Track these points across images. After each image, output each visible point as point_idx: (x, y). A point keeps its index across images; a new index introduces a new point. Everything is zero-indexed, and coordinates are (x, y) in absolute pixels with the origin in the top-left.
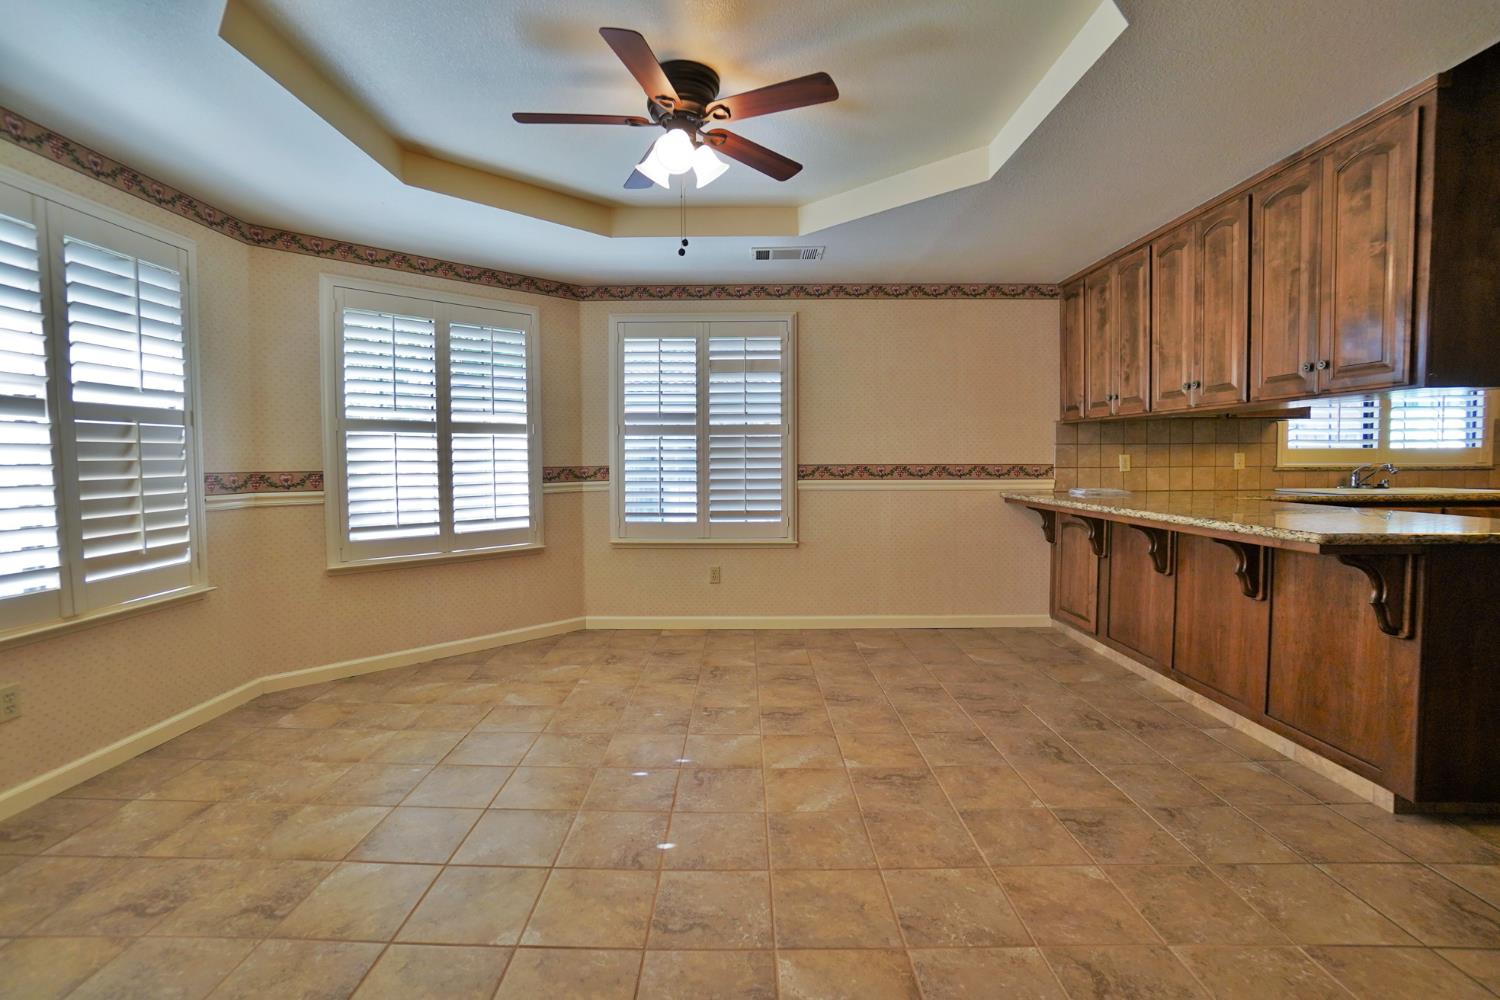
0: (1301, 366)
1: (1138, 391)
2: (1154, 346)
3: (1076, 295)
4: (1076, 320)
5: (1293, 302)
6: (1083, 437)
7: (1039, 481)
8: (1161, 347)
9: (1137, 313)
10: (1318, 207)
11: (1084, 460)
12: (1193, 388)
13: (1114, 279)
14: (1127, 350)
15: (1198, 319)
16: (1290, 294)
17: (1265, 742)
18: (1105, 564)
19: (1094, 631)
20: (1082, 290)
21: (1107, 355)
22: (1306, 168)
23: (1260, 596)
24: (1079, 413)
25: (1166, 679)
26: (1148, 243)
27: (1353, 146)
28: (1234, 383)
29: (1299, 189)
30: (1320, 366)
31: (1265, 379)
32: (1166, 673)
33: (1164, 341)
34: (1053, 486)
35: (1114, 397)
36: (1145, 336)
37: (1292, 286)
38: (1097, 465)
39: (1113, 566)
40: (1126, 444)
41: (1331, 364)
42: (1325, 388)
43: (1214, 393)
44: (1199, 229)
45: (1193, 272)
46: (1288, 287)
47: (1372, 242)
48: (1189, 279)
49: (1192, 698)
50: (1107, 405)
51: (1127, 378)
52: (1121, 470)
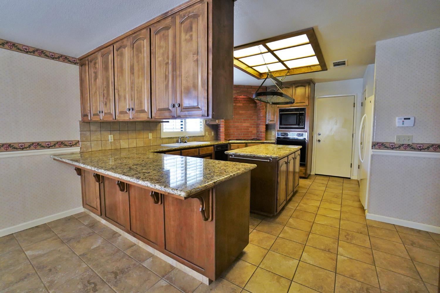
0: (170, 105)
1: (110, 110)
2: (116, 90)
3: (85, 64)
4: (85, 76)
5: (166, 77)
6: (93, 128)
7: (72, 148)
8: (118, 91)
9: (109, 75)
10: (175, 37)
11: (94, 138)
12: (131, 110)
13: (100, 59)
14: (105, 92)
15: (132, 80)
16: (165, 74)
17: (165, 260)
18: (102, 185)
19: (100, 214)
20: (87, 62)
21: (98, 93)
22: (170, 20)
23: (160, 203)
24: (88, 118)
25: (129, 235)
26: (112, 44)
27: (186, 13)
28: (146, 110)
29: (167, 28)
30: (177, 106)
31: (157, 109)
32: (129, 233)
33: (119, 89)
34: (79, 150)
35: (101, 112)
36: (112, 86)
37: (166, 70)
38: (100, 139)
39: (105, 186)
40: (111, 131)
41: (181, 105)
42: (178, 115)
43: (139, 113)
44: (131, 41)
45: (130, 59)
46: (164, 70)
47: (193, 55)
48: (128, 62)
49: (138, 243)
50: (99, 115)
51: (106, 104)
52: (110, 141)
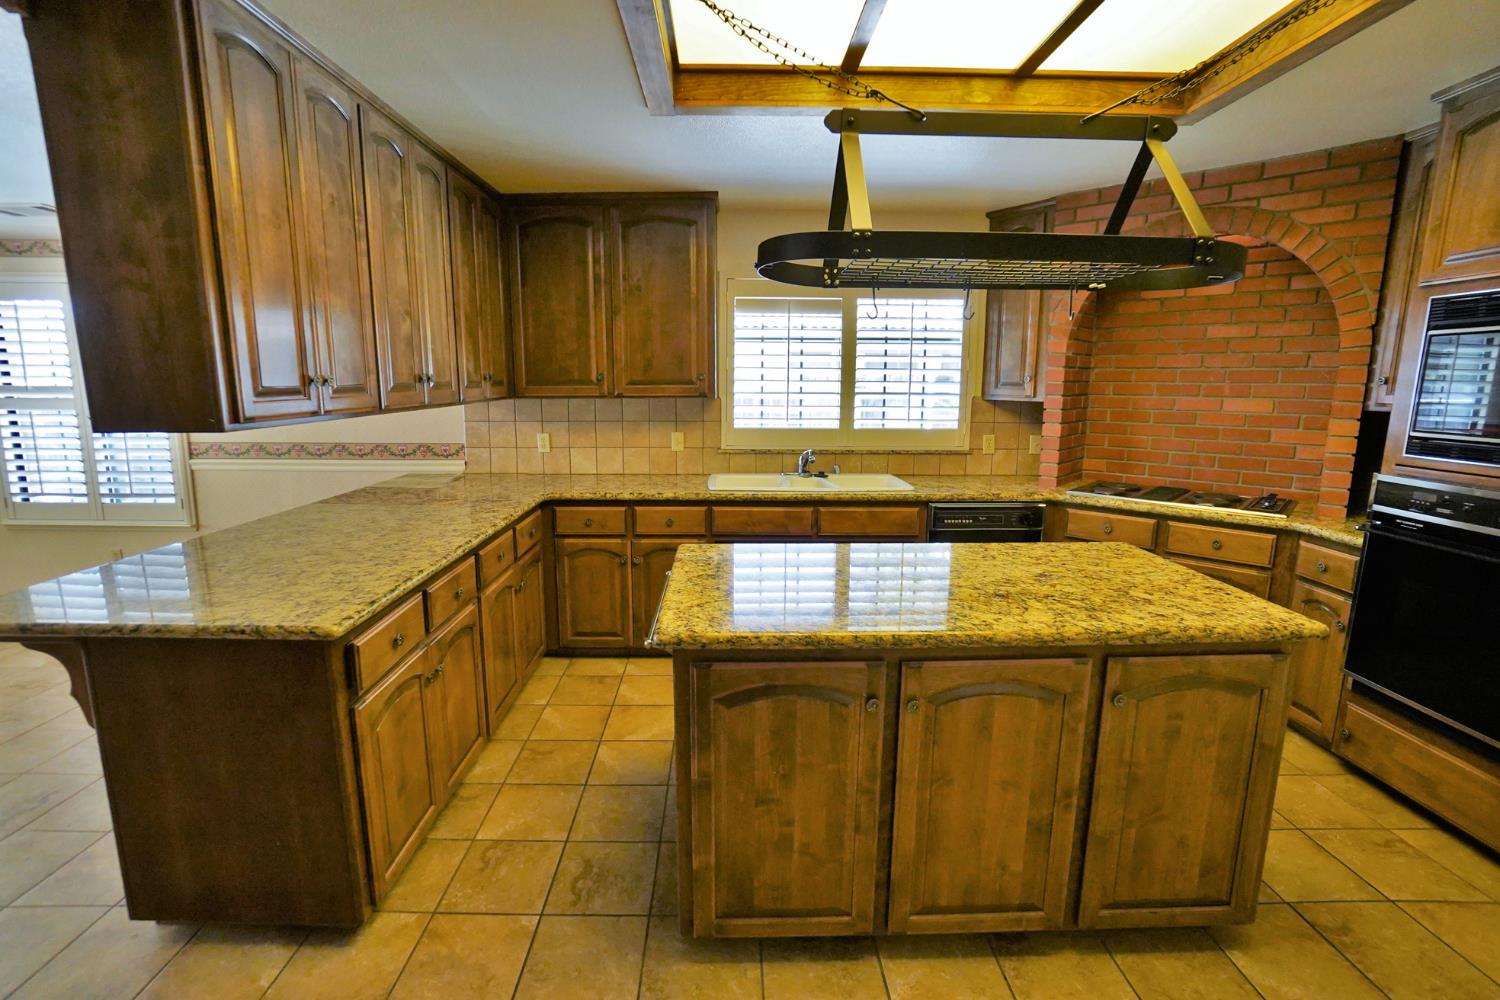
6: (495, 412)
7: (448, 462)
11: (497, 439)
34: (464, 468)
38: (513, 444)
40: (544, 421)
52: (540, 450)
